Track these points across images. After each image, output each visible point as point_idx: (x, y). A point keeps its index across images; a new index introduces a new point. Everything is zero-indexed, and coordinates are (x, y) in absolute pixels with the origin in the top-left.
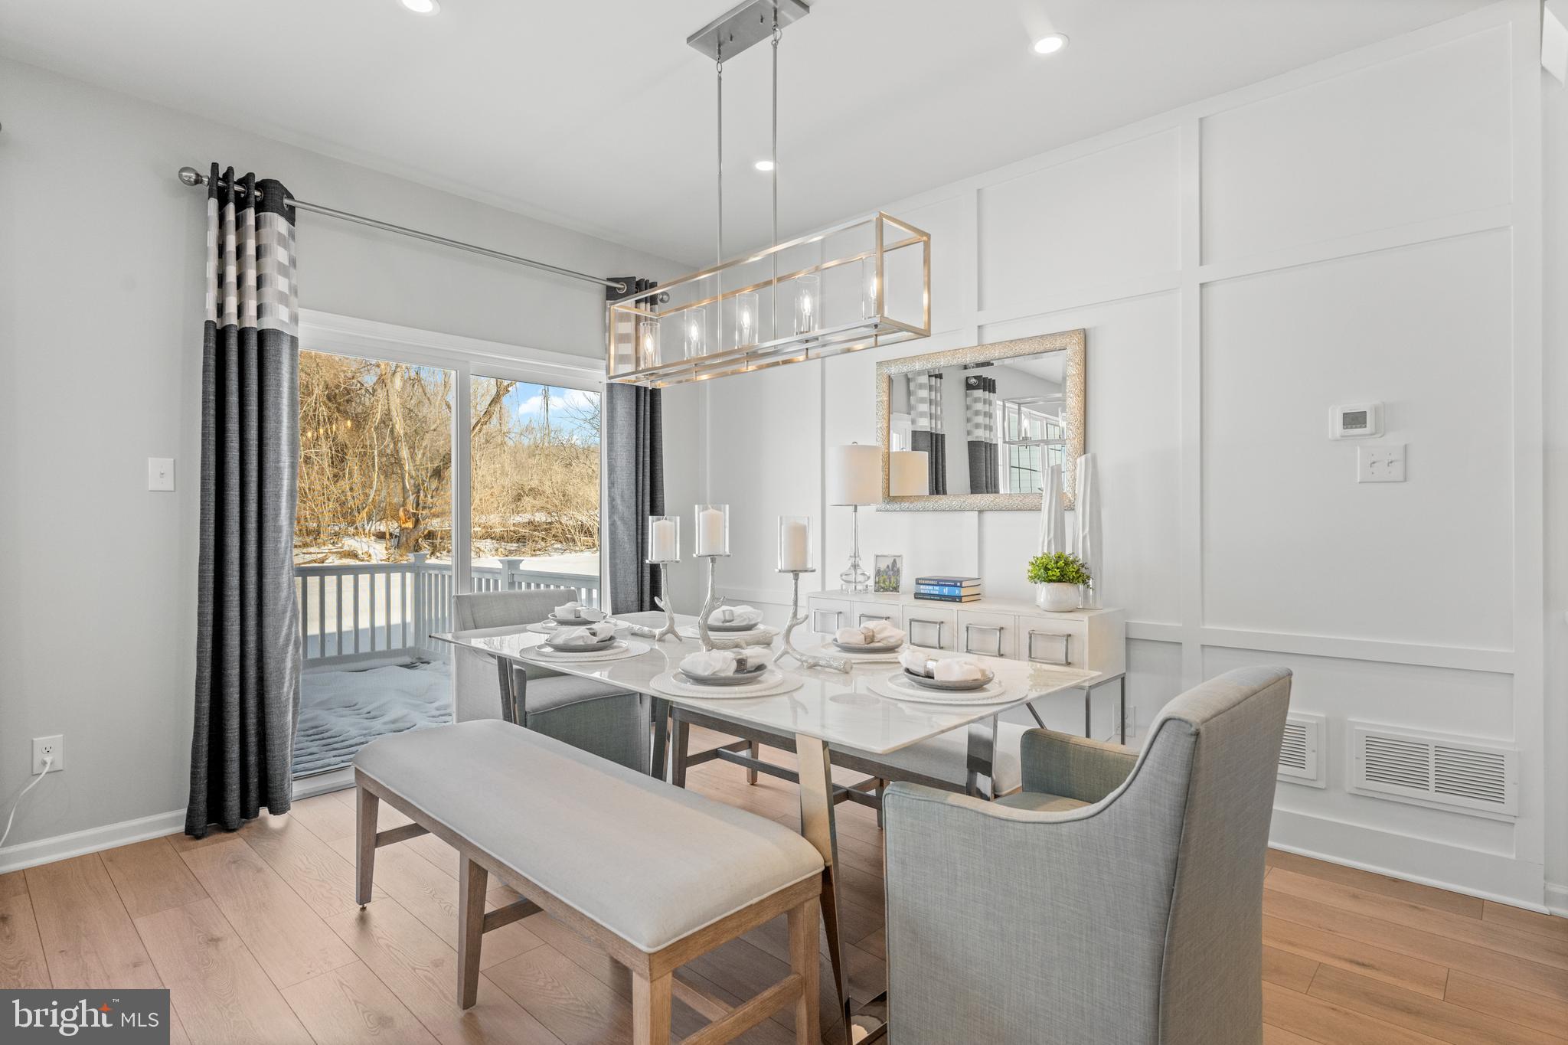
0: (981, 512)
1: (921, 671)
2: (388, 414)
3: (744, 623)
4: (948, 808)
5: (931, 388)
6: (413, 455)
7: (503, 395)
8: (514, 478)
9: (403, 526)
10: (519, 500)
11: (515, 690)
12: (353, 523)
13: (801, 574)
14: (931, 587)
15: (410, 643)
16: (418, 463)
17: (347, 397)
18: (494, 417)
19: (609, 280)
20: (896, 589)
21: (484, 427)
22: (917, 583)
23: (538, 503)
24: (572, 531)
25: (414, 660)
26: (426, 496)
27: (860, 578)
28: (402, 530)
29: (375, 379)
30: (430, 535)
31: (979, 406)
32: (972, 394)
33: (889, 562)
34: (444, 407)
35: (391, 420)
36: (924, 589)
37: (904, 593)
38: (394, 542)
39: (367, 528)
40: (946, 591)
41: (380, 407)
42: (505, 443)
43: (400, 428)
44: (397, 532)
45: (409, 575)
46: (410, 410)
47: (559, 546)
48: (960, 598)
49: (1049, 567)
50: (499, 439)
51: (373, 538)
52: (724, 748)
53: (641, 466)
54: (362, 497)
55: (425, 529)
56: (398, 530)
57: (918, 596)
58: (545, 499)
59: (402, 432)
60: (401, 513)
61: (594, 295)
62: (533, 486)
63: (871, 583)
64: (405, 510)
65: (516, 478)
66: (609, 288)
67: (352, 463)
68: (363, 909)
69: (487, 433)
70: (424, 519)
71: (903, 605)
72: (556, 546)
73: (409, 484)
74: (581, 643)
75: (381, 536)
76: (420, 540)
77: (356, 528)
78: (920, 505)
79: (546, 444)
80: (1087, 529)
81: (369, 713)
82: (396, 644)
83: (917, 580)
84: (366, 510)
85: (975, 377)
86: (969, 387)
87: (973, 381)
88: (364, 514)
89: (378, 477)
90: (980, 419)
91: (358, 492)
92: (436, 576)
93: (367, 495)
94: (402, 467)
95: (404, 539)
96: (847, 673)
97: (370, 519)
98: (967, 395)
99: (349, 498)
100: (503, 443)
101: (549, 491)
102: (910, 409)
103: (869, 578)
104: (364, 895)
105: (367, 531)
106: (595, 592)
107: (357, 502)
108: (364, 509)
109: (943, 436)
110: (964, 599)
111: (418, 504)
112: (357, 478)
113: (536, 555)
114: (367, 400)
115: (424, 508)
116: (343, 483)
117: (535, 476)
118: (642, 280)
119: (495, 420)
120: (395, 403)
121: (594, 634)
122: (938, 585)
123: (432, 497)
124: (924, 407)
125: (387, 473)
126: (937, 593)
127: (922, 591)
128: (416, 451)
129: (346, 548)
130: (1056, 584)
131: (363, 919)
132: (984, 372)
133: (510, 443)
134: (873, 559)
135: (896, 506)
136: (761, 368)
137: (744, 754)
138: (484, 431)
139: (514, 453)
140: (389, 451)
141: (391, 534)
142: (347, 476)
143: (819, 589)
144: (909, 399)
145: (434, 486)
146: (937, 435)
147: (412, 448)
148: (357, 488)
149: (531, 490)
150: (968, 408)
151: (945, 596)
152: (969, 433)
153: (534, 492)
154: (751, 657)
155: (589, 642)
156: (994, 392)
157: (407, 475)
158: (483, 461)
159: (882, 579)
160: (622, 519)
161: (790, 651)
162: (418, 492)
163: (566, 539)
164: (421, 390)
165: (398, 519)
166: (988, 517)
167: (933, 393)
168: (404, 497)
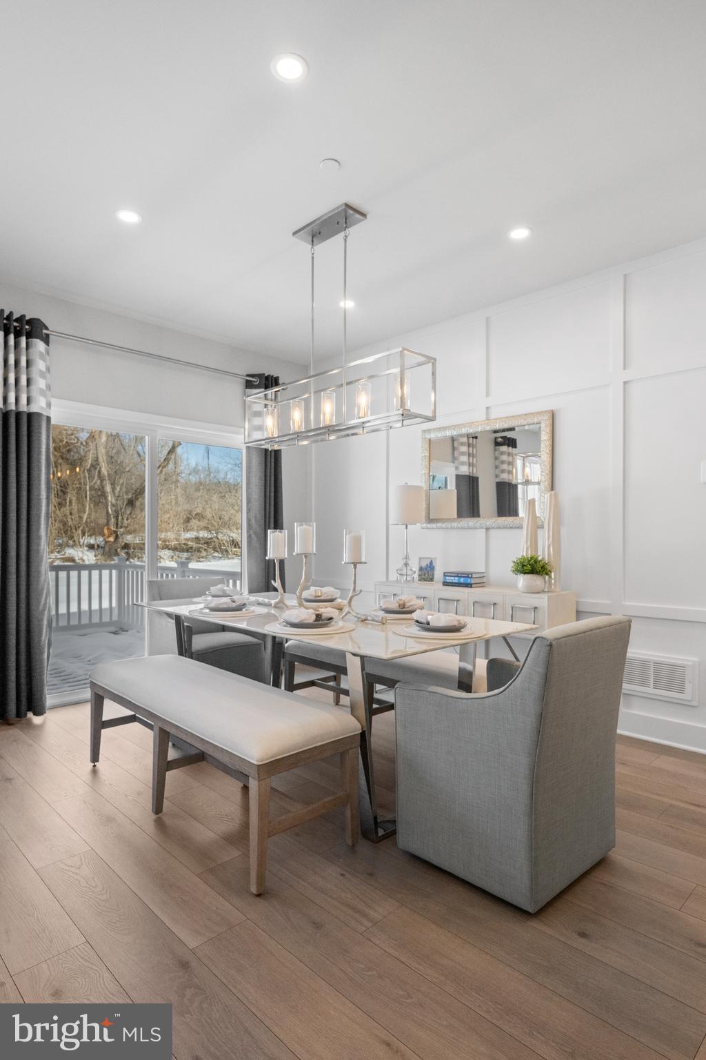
0: (487, 529)
1: (424, 621)
2: (97, 459)
3: (329, 598)
4: (428, 693)
5: (469, 445)
6: (113, 490)
7: (178, 446)
8: (184, 506)
9: (107, 540)
10: (188, 522)
11: (185, 638)
12: (72, 538)
13: (358, 565)
14: (453, 578)
15: (115, 618)
16: (117, 494)
17: (68, 448)
18: (171, 462)
19: (248, 375)
20: (432, 580)
21: (164, 469)
22: (445, 576)
23: (203, 523)
24: (226, 544)
25: (117, 629)
26: (123, 519)
27: (409, 572)
28: (106, 542)
29: (87, 435)
30: (126, 546)
31: (505, 458)
32: (499, 449)
33: (428, 562)
34: (136, 456)
35: (98, 464)
36: (449, 579)
37: (437, 582)
38: (100, 551)
39: (82, 541)
40: (462, 580)
41: (91, 455)
42: (178, 481)
43: (104, 471)
44: (102, 544)
45: (114, 572)
46: (112, 457)
47: (216, 554)
48: (471, 584)
49: (525, 564)
50: (174, 478)
51: (86, 548)
52: (318, 680)
53: (268, 499)
54: (77, 519)
55: (123, 542)
56: (103, 543)
57: (445, 584)
58: (207, 522)
59: (106, 473)
60: (106, 531)
61: (238, 386)
62: (199, 512)
63: (416, 576)
64: (108, 529)
65: (187, 507)
66: (247, 381)
67: (71, 495)
68: (95, 766)
69: (166, 474)
70: (122, 535)
71: (435, 590)
72: (214, 554)
73: (112, 510)
74: (225, 606)
75: (91, 547)
76: (119, 550)
77: (74, 541)
78: (448, 525)
79: (208, 482)
80: (551, 540)
81: (89, 661)
82: (106, 619)
83: (444, 573)
84: (81, 528)
85: (501, 437)
86: (497, 444)
87: (500, 440)
88: (80, 532)
89: (89, 505)
90: (505, 467)
91: (76, 515)
92: (133, 572)
93: (81, 518)
94: (106, 498)
95: (107, 549)
96: (384, 624)
97: (84, 534)
98: (495, 450)
99: (69, 520)
100: (177, 481)
101: (209, 516)
102: (454, 459)
103: (415, 572)
104: (95, 757)
105: (81, 543)
106: (238, 582)
107: (75, 523)
108: (79, 527)
109: (477, 478)
110: (473, 586)
111: (117, 524)
112: (75, 506)
113: (200, 561)
114: (82, 450)
115: (121, 527)
116: (65, 509)
117: (200, 505)
118: (269, 375)
119: (171, 465)
120: (102, 451)
121: (234, 602)
122: (457, 576)
123: (127, 520)
124: (464, 459)
125: (96, 504)
126: (457, 581)
127: (447, 581)
128: (116, 486)
129: (67, 555)
130: (529, 576)
131: (95, 771)
132: (508, 434)
133: (182, 481)
134: (417, 560)
135: (434, 525)
136: (338, 438)
137: (332, 684)
138: (164, 473)
139: (185, 488)
140: (96, 486)
141: (98, 546)
142: (68, 503)
143: (384, 580)
144: (453, 454)
145: (128, 512)
146: (473, 477)
147: (113, 484)
148: (75, 511)
149: (197, 514)
150: (496, 458)
151: (461, 584)
152: (497, 476)
153: (200, 516)
154: (324, 613)
155: (230, 606)
156: (516, 447)
157: (110, 504)
158: (163, 494)
159: (423, 572)
160: (255, 533)
161: (351, 612)
162: (118, 516)
163: (221, 549)
164: (119, 442)
165: (103, 535)
166: (492, 532)
167: (471, 449)
168: (107, 519)
